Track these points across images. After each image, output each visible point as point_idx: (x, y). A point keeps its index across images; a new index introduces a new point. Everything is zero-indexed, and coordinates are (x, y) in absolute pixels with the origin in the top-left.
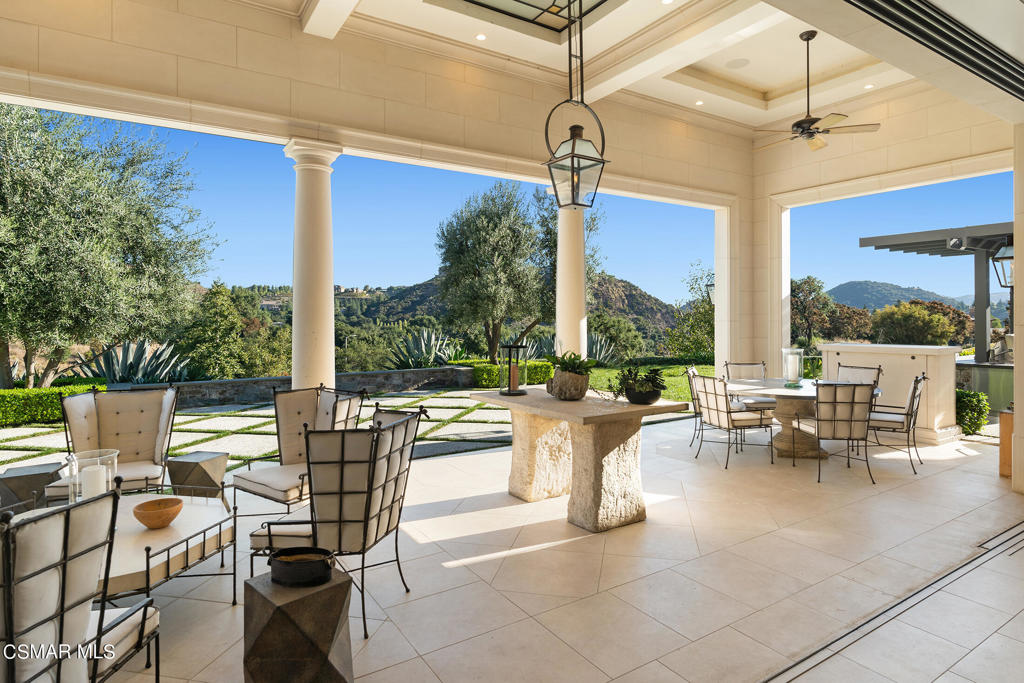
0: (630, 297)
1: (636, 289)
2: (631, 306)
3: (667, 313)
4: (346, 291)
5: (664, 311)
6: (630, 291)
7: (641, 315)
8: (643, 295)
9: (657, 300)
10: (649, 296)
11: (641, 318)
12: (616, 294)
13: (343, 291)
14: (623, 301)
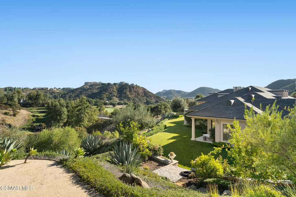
0: (144, 92)
1: (146, 90)
2: (145, 95)
3: (155, 97)
4: (50, 89)
5: (154, 96)
6: (145, 90)
7: (148, 97)
8: (148, 92)
9: (152, 93)
10: (150, 92)
11: (148, 98)
12: (141, 91)
13: (49, 89)
14: (143, 94)
